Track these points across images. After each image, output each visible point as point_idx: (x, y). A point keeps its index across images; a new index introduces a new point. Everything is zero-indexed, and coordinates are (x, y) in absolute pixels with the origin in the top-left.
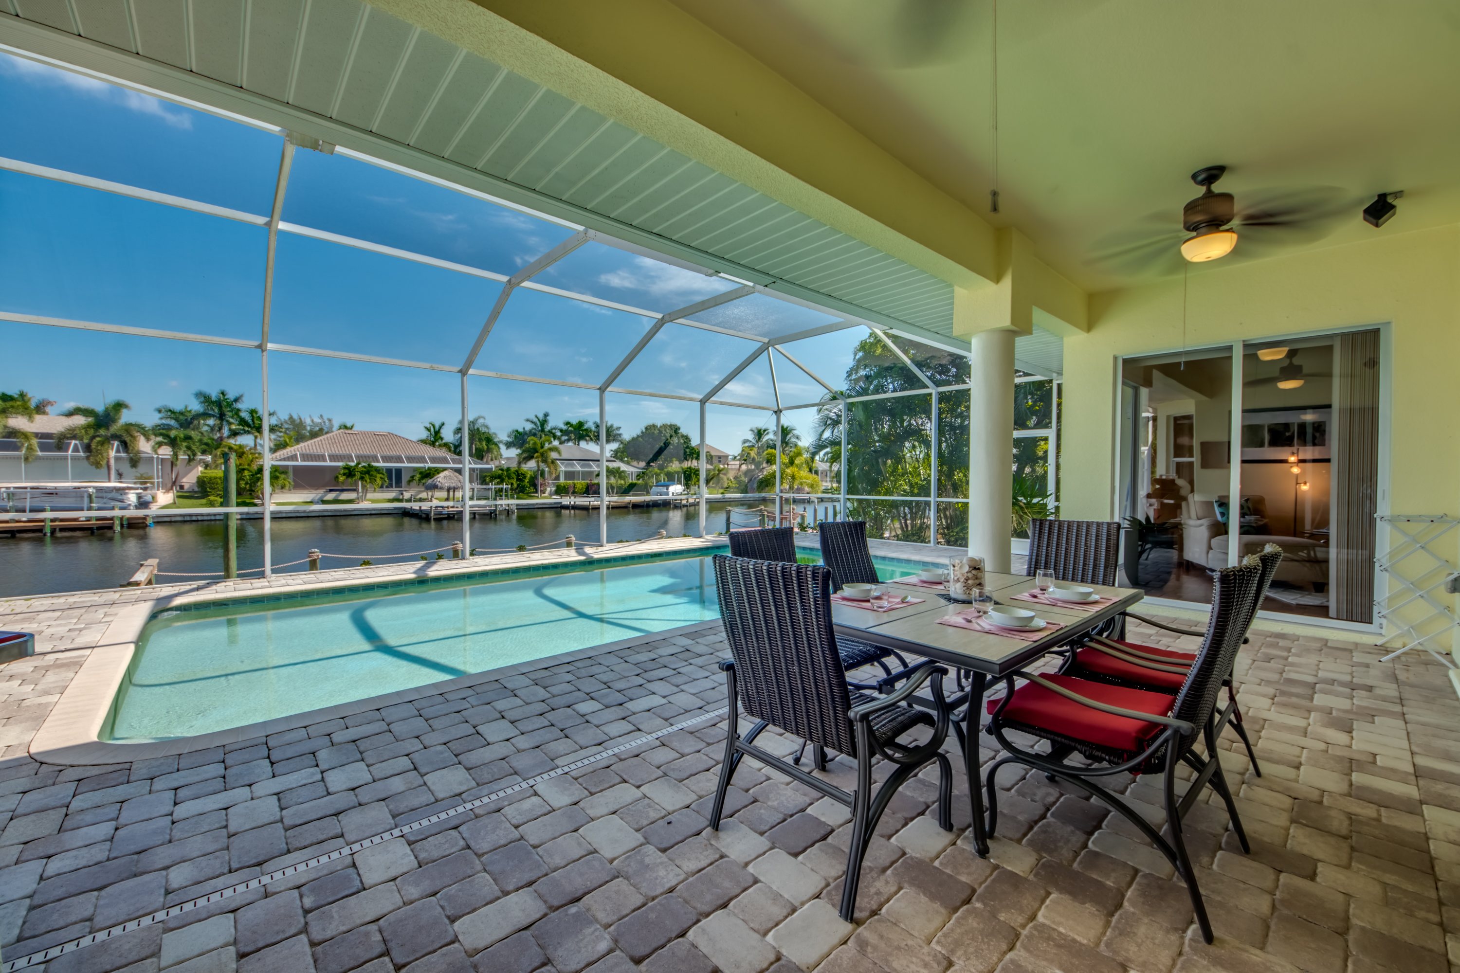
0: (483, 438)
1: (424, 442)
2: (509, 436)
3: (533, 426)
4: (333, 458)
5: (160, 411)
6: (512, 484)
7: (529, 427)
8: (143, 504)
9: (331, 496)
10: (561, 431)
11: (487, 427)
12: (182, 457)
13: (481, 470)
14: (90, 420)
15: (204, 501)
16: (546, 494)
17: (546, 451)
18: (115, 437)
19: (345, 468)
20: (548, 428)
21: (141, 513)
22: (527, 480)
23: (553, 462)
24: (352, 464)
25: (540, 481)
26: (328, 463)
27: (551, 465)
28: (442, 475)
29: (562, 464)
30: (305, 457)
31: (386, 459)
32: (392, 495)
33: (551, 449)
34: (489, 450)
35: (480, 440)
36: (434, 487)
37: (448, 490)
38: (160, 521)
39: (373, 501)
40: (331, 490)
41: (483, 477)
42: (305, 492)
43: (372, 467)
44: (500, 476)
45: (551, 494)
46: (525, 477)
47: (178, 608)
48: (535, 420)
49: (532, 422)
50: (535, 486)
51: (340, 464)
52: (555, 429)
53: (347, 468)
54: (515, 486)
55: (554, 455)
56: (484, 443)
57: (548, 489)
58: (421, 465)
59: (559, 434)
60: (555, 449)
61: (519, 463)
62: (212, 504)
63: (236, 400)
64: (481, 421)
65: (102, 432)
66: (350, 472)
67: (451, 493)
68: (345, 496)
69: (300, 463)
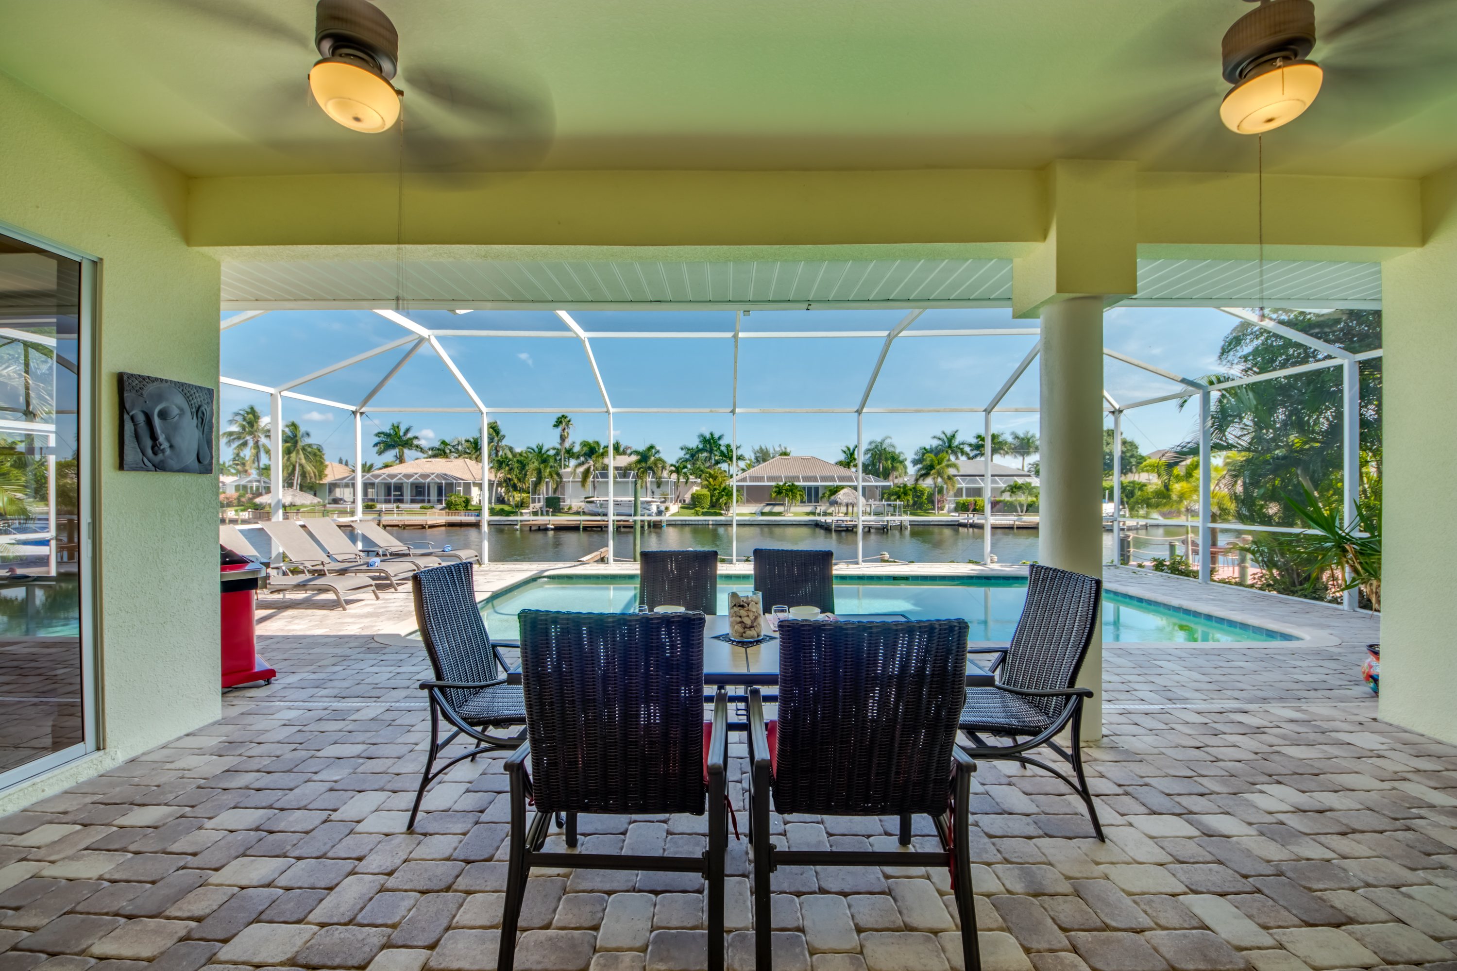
0: (889, 456)
1: (840, 463)
2: (916, 454)
3: (940, 442)
4: (770, 479)
5: (682, 449)
6: (908, 501)
7: (935, 443)
8: (659, 513)
9: (767, 509)
10: (970, 445)
11: (893, 446)
12: (682, 480)
13: (884, 487)
14: (639, 457)
15: (693, 511)
16: (945, 511)
17: (943, 468)
18: (650, 468)
19: (776, 487)
20: (956, 443)
21: (658, 518)
22: (925, 497)
23: (949, 478)
24: (781, 484)
25: (937, 497)
26: (766, 483)
27: (948, 482)
28: (842, 492)
29: (964, 481)
30: (753, 479)
31: (806, 479)
32: (809, 509)
33: (948, 466)
34: (894, 468)
35: (886, 460)
36: (835, 503)
37: (847, 505)
38: (671, 524)
39: (796, 514)
40: (768, 505)
41: (887, 494)
42: (753, 505)
43: (797, 487)
44: (901, 493)
45: (949, 511)
46: (923, 493)
47: (549, 577)
48: (943, 436)
49: (939, 439)
50: (931, 500)
51: (773, 484)
52: (963, 444)
53: (777, 487)
54: (911, 502)
55: (952, 471)
56: (889, 462)
57: (947, 506)
58: (831, 484)
59: (967, 449)
60: (954, 466)
61: (917, 480)
62: (697, 514)
63: (720, 438)
64: (888, 441)
65: (643, 465)
66: (779, 491)
67: (850, 509)
68: (777, 509)
69: (748, 483)
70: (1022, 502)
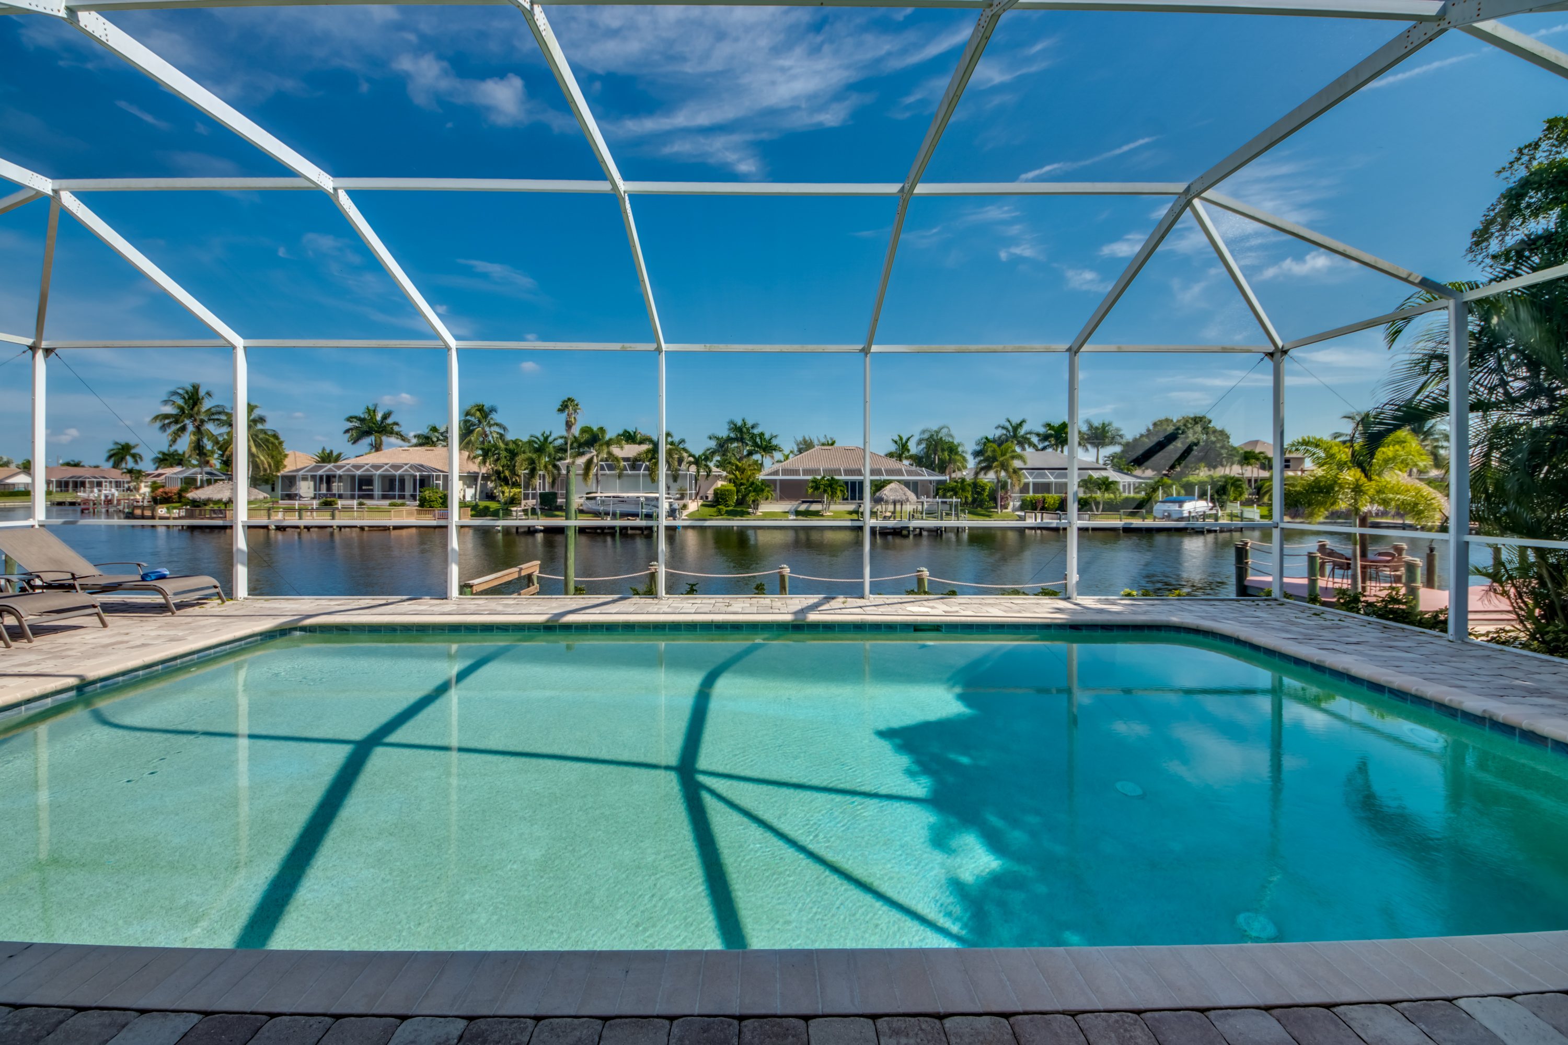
0: (946, 447)
1: (890, 455)
2: (978, 444)
3: (1004, 432)
4: (806, 472)
5: (710, 438)
6: (966, 498)
7: (999, 432)
9: (802, 508)
10: (1038, 435)
11: (951, 436)
12: (704, 473)
13: (939, 482)
15: (715, 512)
16: (1010, 509)
17: (1007, 460)
19: (813, 481)
20: (1022, 432)
22: (986, 493)
23: (1016, 471)
24: (819, 477)
25: (1000, 493)
26: (802, 477)
27: (1014, 476)
28: (888, 487)
29: (1031, 474)
30: (786, 472)
31: (848, 472)
33: (1013, 458)
34: (951, 461)
35: (943, 450)
36: (881, 500)
37: (895, 503)
40: (804, 502)
41: (941, 490)
42: (788, 502)
43: (837, 481)
44: (957, 488)
45: (1014, 510)
46: (984, 490)
48: (1007, 424)
49: (1003, 428)
50: (993, 497)
51: (810, 478)
52: (1030, 433)
53: (814, 481)
54: (970, 499)
55: (1017, 464)
56: (946, 453)
57: (1011, 504)
58: (877, 478)
59: (1035, 439)
60: (1020, 457)
61: (977, 474)
62: (721, 516)
63: (753, 427)
64: (944, 431)
66: (816, 485)
67: (898, 507)
68: (815, 507)
69: (781, 477)
70: (1098, 499)
